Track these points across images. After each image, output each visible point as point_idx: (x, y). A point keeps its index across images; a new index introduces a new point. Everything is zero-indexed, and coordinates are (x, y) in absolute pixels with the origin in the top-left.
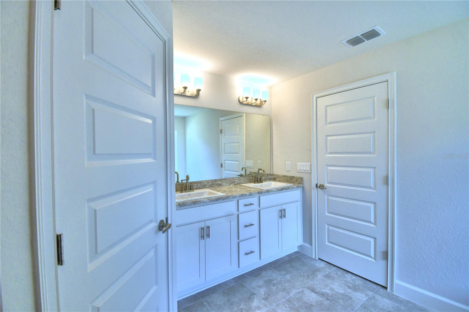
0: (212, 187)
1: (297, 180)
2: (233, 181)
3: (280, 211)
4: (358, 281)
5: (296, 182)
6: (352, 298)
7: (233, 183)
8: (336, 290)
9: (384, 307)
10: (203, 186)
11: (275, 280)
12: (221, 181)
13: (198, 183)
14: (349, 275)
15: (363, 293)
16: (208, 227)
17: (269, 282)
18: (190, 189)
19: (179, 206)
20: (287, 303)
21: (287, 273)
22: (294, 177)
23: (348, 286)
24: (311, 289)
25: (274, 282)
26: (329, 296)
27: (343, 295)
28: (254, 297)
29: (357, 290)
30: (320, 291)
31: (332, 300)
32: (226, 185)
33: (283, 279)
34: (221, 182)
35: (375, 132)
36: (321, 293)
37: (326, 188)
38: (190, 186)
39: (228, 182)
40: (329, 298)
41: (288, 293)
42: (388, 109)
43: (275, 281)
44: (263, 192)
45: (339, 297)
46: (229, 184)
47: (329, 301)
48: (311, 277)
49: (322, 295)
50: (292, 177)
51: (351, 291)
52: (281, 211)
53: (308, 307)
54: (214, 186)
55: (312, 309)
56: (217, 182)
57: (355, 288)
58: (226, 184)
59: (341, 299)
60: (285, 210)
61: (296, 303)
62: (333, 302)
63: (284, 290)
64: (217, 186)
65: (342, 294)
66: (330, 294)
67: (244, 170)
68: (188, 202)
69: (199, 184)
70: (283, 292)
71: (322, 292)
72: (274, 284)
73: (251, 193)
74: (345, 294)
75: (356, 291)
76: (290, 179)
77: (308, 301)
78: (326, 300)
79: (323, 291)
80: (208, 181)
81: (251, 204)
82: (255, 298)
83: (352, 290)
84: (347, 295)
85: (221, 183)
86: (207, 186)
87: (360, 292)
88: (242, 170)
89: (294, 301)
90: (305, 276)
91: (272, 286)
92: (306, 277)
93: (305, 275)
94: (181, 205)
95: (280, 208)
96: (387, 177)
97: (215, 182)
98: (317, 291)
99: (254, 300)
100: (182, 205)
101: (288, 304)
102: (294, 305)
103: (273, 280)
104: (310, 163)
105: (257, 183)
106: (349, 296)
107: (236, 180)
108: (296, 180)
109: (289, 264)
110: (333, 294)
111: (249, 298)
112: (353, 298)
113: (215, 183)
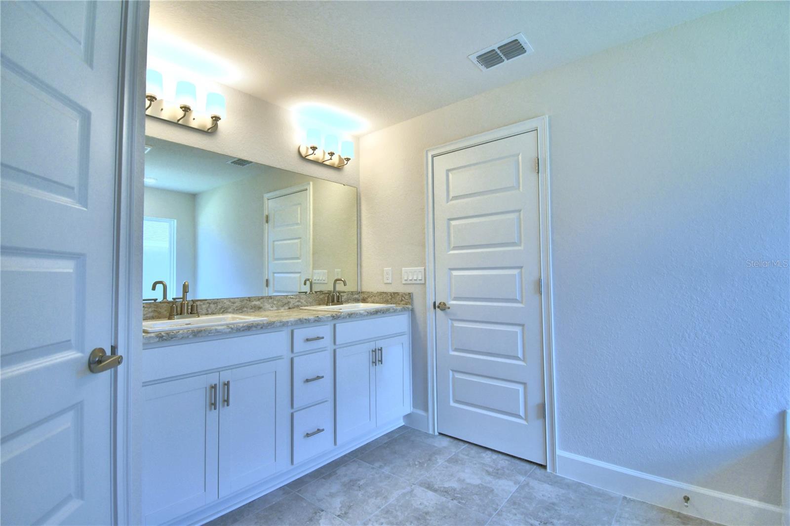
0: (240, 311)
1: (403, 298)
2: (285, 301)
3: (373, 351)
4: (501, 462)
5: (401, 301)
6: (493, 490)
7: (285, 304)
8: (468, 481)
9: (545, 498)
10: (221, 308)
11: (362, 479)
12: (262, 300)
13: (210, 304)
14: (487, 455)
15: (511, 480)
16: (227, 384)
17: (351, 483)
18: (191, 313)
19: (158, 339)
20: (383, 515)
21: (385, 464)
22: (398, 293)
23: (487, 471)
24: (426, 485)
25: (361, 483)
26: (455, 492)
27: (479, 488)
28: (320, 516)
29: (500, 476)
30: (440, 486)
31: (462, 499)
32: (272, 309)
33: (377, 476)
34: (261, 303)
35: (519, 211)
36: (442, 489)
37: (449, 308)
38: (192, 306)
39: (275, 302)
40: (456, 495)
41: (386, 498)
42: (538, 173)
43: (362, 481)
44: (343, 317)
45: (473, 492)
46: (276, 307)
47: (456, 500)
48: (426, 465)
49: (446, 492)
50: (394, 293)
51: (491, 479)
52: (375, 351)
53: (420, 517)
54: (246, 309)
55: (428, 519)
56: (253, 301)
57: (497, 473)
58: (272, 307)
59: (477, 495)
60: (381, 350)
61: (399, 514)
62: (463, 501)
63: (377, 494)
64: (251, 310)
65: (478, 486)
66: (458, 490)
67: (308, 283)
68: (181, 332)
69: (212, 306)
70: (376, 497)
71: (445, 488)
72: (359, 487)
73: (318, 317)
74: (482, 484)
75: (499, 478)
76: (390, 297)
77: (421, 507)
78: (452, 500)
79: (447, 485)
80: (232, 300)
81: (318, 338)
82: (323, 517)
83: (492, 477)
84: (486, 487)
85: (261, 305)
86: (230, 310)
87: (506, 479)
88: (305, 284)
89: (396, 511)
90: (416, 465)
91: (357, 490)
92: (417, 467)
93: (417, 463)
94: (163, 336)
95: (372, 346)
96: (540, 281)
97: (248, 302)
98: (437, 487)
99: (321, 521)
100: (164, 338)
101: (384, 518)
102: (396, 517)
103: (359, 480)
104: (423, 268)
105: (332, 305)
106: (489, 488)
107: (291, 300)
108: (400, 299)
109: (388, 449)
110: (462, 488)
111: (311, 520)
112: (495, 490)
113: (248, 305)
